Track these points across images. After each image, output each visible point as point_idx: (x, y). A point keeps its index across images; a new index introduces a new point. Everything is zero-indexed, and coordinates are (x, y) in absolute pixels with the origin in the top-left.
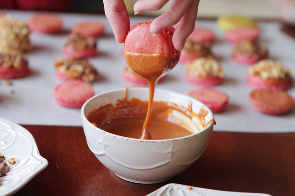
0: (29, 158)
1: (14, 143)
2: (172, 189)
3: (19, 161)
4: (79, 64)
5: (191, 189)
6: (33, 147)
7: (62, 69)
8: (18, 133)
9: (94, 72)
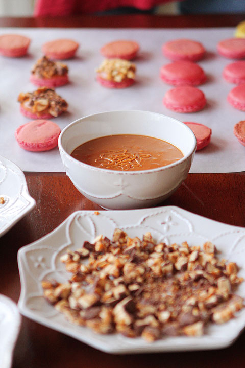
0: (18, 198)
1: (4, 180)
2: (80, 217)
3: (8, 201)
4: (43, 97)
5: (98, 214)
6: (23, 186)
7: (27, 104)
8: (9, 169)
9: (63, 104)
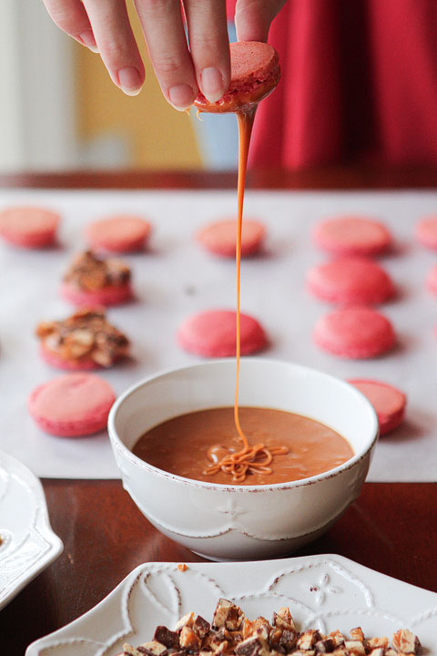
0: (29, 536)
2: (149, 575)
3: (10, 540)
4: (84, 328)
5: (185, 569)
6: (38, 510)
7: (52, 342)
9: (121, 342)
